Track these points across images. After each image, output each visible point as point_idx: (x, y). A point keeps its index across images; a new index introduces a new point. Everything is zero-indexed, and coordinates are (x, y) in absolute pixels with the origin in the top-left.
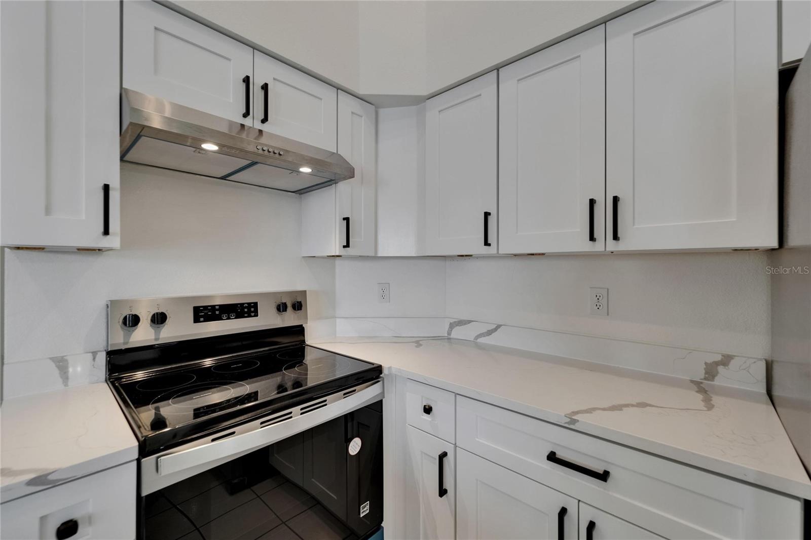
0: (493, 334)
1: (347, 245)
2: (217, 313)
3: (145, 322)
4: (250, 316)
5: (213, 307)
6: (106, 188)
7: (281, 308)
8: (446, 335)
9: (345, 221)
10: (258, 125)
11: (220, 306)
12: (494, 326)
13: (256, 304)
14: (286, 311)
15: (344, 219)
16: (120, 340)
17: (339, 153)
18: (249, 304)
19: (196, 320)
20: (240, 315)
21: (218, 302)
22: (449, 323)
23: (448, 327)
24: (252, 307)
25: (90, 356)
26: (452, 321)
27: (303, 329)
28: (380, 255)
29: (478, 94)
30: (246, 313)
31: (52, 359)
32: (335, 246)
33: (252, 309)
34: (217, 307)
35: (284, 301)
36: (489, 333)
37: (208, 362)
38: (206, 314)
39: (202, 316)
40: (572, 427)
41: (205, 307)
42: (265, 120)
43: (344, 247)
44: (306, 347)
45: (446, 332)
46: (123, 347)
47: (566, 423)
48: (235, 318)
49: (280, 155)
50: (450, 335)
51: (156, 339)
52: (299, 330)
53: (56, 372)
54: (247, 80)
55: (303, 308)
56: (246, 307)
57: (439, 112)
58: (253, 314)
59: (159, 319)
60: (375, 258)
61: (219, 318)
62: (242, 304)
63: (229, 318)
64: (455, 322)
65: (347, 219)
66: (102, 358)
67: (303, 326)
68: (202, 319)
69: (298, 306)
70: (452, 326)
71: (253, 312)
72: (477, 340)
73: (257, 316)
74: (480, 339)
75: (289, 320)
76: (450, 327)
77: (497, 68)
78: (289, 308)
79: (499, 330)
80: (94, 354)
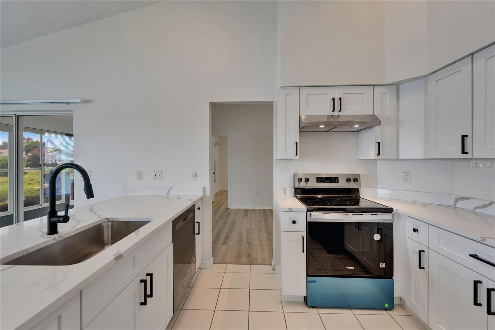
0: (488, 207)
1: (379, 154)
2: (324, 180)
3: (303, 181)
4: (335, 182)
5: (323, 178)
6: (297, 143)
7: (349, 180)
8: (453, 205)
9: (378, 144)
10: (338, 113)
11: (325, 177)
12: (488, 203)
13: (338, 178)
14: (350, 181)
15: (377, 143)
16: (297, 185)
17: (374, 114)
18: (335, 178)
19: (317, 182)
20: (332, 182)
21: (324, 176)
22: (455, 198)
23: (454, 200)
24: (336, 179)
25: (290, 189)
26: (457, 197)
27: (359, 191)
28: (400, 158)
29: (460, 69)
30: (334, 181)
31: (283, 188)
32: (372, 155)
33: (336, 180)
34: (324, 178)
35: (349, 178)
36: (485, 206)
37: (320, 197)
38: (320, 180)
39: (319, 181)
40: (483, 242)
41: (320, 178)
42: (340, 110)
43: (377, 155)
44: (360, 198)
45: (453, 204)
46: (298, 187)
47: (480, 240)
48: (330, 182)
49: (345, 124)
50: (456, 205)
51: (306, 186)
52: (357, 191)
53: (283, 191)
54: (334, 99)
55: (358, 181)
56: (334, 179)
57: (436, 81)
58: (337, 182)
59: (307, 180)
60: (398, 160)
61: (324, 182)
62: (332, 178)
63: (328, 182)
64: (459, 198)
65: (379, 143)
66: (293, 189)
67: (359, 189)
68: (319, 182)
69: (356, 180)
70: (457, 200)
71: (336, 181)
72: (475, 210)
73: (338, 182)
74: (477, 209)
75: (352, 185)
76: (455, 201)
77: (472, 54)
78: (352, 181)
79: (492, 205)
80: (291, 188)
